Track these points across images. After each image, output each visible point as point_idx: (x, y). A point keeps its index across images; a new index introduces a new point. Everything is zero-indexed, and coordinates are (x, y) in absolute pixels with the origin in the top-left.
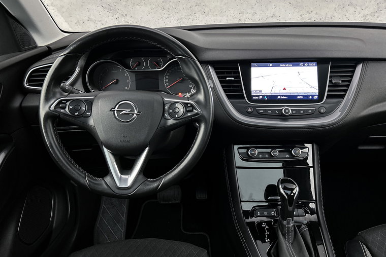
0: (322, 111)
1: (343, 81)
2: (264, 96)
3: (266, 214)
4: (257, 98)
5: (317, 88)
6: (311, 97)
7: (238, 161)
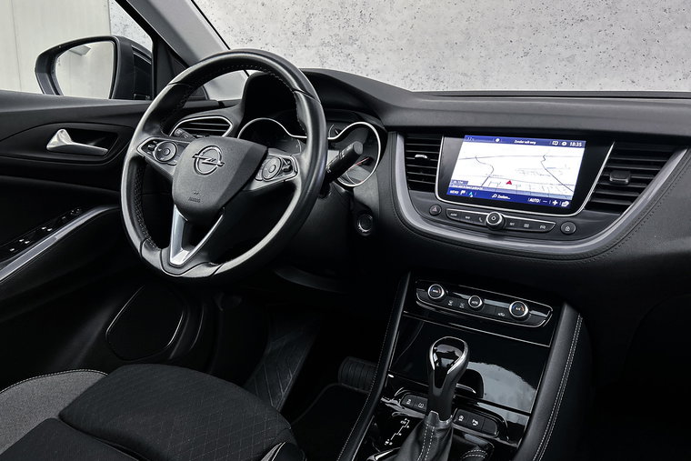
0: (568, 229)
1: (632, 181)
2: (468, 191)
3: (421, 405)
4: (457, 192)
5: (573, 188)
6: (555, 202)
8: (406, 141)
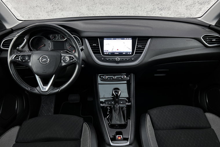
0: (133, 59)
1: (142, 46)
2: (109, 53)
3: (110, 103)
4: (106, 53)
5: (132, 49)
6: (128, 53)
7: (99, 81)
8: (88, 40)
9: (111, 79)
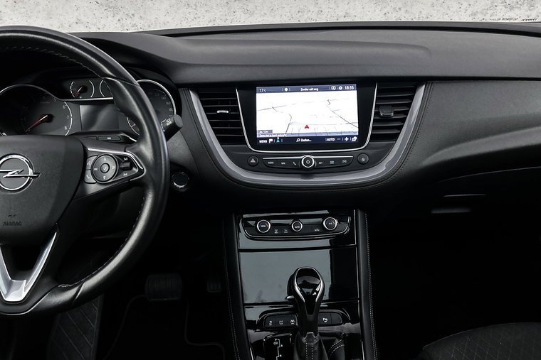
0: (363, 160)
1: (396, 113)
3: (281, 323)
4: (266, 141)
5: (357, 125)
6: (347, 139)
7: (244, 241)
9: (286, 232)
